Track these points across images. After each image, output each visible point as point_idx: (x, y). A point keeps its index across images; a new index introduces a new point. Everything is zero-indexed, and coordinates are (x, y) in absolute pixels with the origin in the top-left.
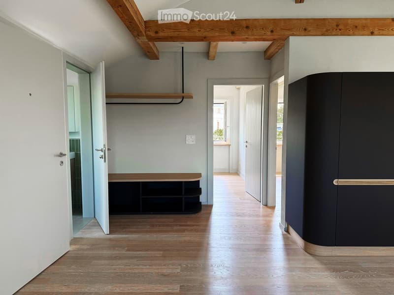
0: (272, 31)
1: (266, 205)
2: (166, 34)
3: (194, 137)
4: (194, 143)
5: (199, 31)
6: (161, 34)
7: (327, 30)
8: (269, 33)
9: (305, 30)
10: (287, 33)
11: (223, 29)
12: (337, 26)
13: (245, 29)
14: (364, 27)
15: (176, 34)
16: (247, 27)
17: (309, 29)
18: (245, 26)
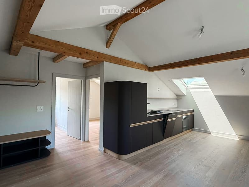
0: (98, 57)
1: (84, 141)
2: (40, 45)
3: (42, 107)
4: (42, 111)
5: (62, 48)
6: (36, 44)
7: (117, 62)
8: (96, 58)
9: (110, 60)
10: (104, 60)
11: (75, 51)
12: (120, 61)
13: (86, 54)
14: (128, 63)
15: (47, 46)
16: (87, 53)
17: (111, 60)
18: (86, 52)
